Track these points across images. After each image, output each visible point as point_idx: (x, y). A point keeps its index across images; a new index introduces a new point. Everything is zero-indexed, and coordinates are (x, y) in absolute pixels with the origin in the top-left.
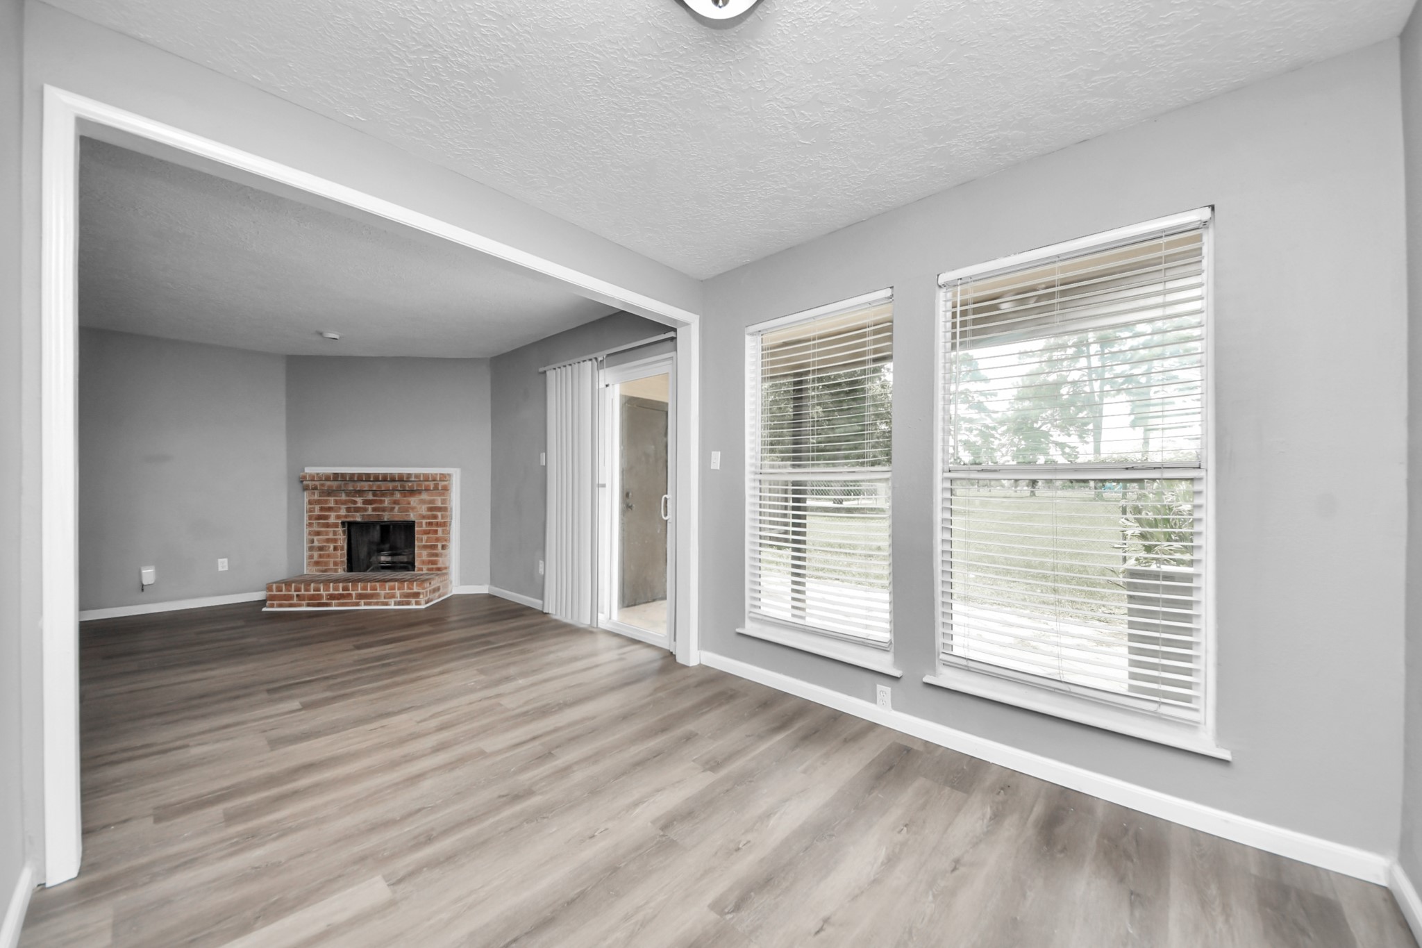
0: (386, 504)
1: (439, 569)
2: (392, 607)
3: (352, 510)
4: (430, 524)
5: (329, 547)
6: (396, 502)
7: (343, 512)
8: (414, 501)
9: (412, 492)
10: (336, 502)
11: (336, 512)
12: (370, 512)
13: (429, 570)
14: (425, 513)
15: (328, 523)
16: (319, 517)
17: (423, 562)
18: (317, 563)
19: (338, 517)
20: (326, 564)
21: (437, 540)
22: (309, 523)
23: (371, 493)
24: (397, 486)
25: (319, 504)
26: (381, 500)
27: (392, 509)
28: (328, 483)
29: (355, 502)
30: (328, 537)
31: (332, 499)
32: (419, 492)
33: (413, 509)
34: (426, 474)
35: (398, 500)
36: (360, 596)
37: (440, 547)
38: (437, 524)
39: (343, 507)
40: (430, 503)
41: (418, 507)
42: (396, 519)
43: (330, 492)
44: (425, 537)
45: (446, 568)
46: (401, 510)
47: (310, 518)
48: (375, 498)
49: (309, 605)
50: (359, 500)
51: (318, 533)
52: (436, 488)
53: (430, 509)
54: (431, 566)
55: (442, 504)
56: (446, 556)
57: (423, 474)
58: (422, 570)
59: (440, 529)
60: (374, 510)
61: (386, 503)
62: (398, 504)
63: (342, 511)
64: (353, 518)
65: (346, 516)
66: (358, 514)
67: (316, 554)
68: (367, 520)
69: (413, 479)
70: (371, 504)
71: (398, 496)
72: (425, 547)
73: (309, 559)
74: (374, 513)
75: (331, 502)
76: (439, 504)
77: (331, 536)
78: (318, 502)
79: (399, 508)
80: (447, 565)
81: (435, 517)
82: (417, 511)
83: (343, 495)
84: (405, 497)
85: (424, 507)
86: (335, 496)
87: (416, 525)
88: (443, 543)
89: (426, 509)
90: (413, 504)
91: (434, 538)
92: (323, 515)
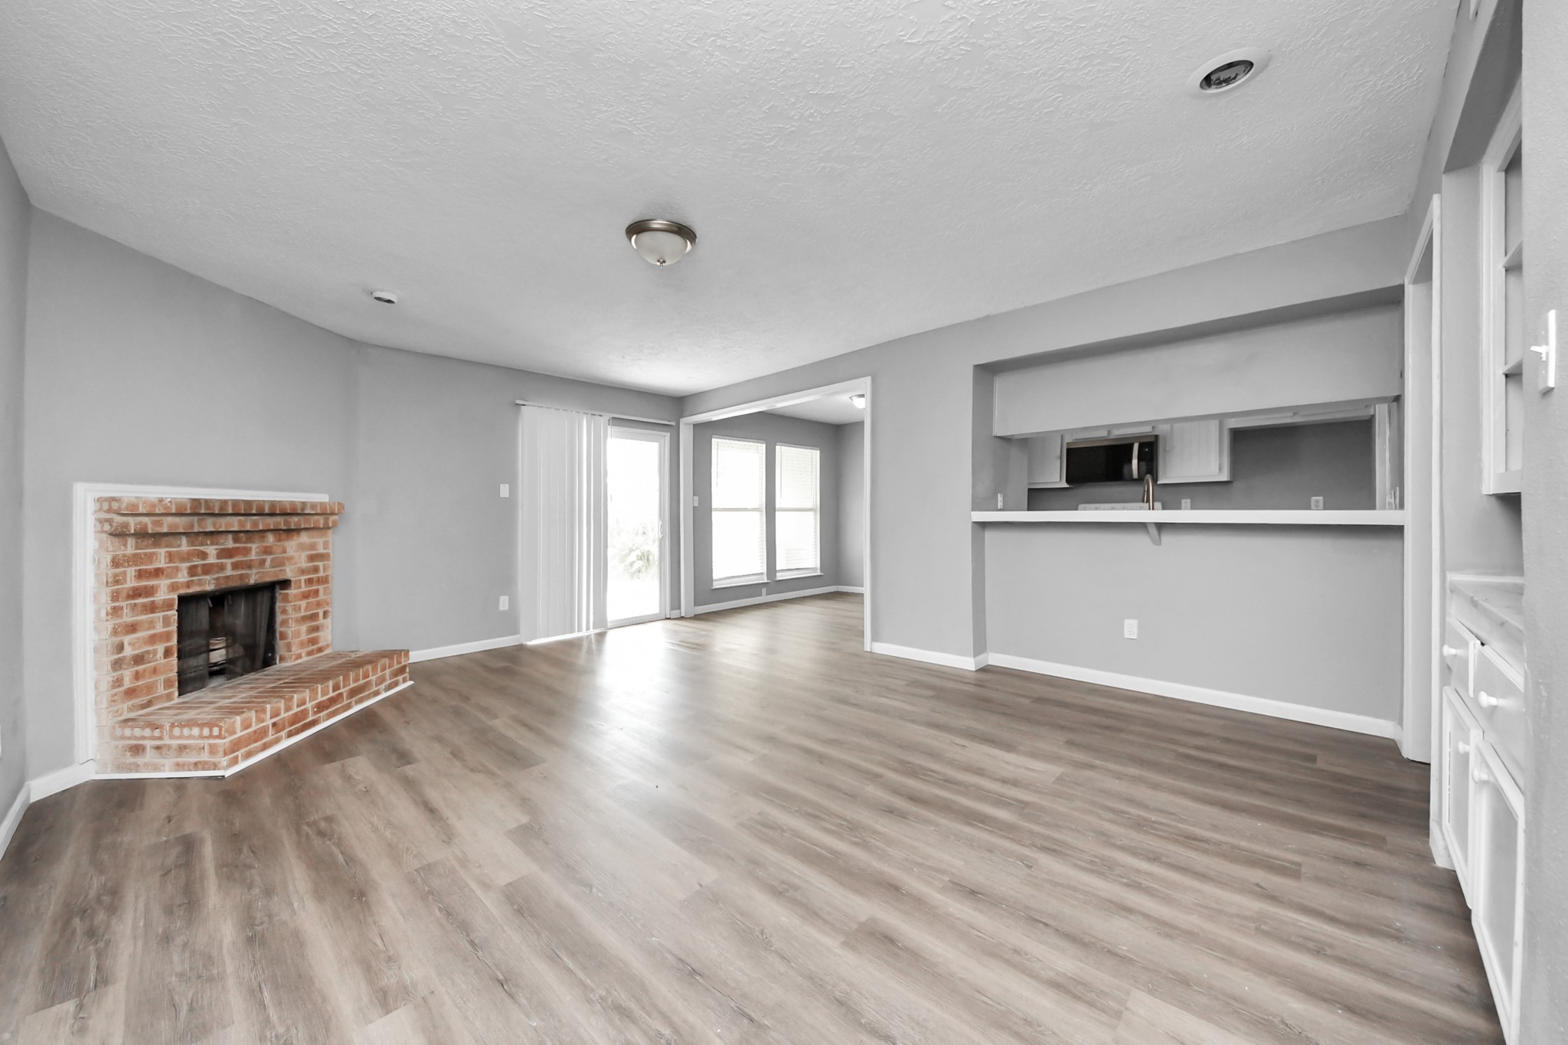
0: (253, 556)
1: (320, 649)
3: (199, 570)
4: (310, 581)
5: (155, 652)
6: (267, 551)
7: (183, 577)
8: (292, 546)
9: (290, 533)
10: (171, 557)
11: (169, 577)
12: (229, 572)
13: (309, 654)
14: (305, 565)
15: (153, 602)
16: (136, 593)
17: (302, 645)
18: (131, 693)
19: (173, 587)
20: (150, 688)
21: (318, 605)
22: (114, 608)
23: (230, 536)
24: (280, 523)
25: (136, 565)
26: (245, 548)
27: (263, 562)
28: (170, 519)
29: (204, 555)
30: (152, 632)
31: (162, 552)
33: (290, 559)
35: (271, 547)
37: (321, 615)
38: (318, 580)
39: (185, 565)
40: (309, 550)
41: (296, 555)
42: (266, 579)
44: (304, 603)
46: (274, 563)
47: (115, 597)
48: (237, 545)
50: (212, 550)
51: (132, 628)
53: (312, 558)
54: (311, 648)
55: (325, 548)
56: (328, 627)
58: (301, 657)
59: (321, 589)
60: (235, 566)
61: (253, 552)
62: (270, 553)
63: (180, 575)
64: (201, 585)
65: (188, 585)
66: (208, 577)
67: (127, 674)
68: (224, 587)
70: (231, 557)
71: (271, 538)
72: (304, 619)
73: (114, 687)
75: (161, 557)
76: (321, 551)
78: (136, 560)
79: (272, 560)
80: (329, 642)
81: (316, 570)
82: (296, 563)
83: (184, 542)
84: (280, 540)
85: (304, 555)
86: (167, 546)
87: (293, 584)
88: (325, 609)
89: (306, 559)
90: (290, 552)
91: (315, 603)
92: (146, 587)
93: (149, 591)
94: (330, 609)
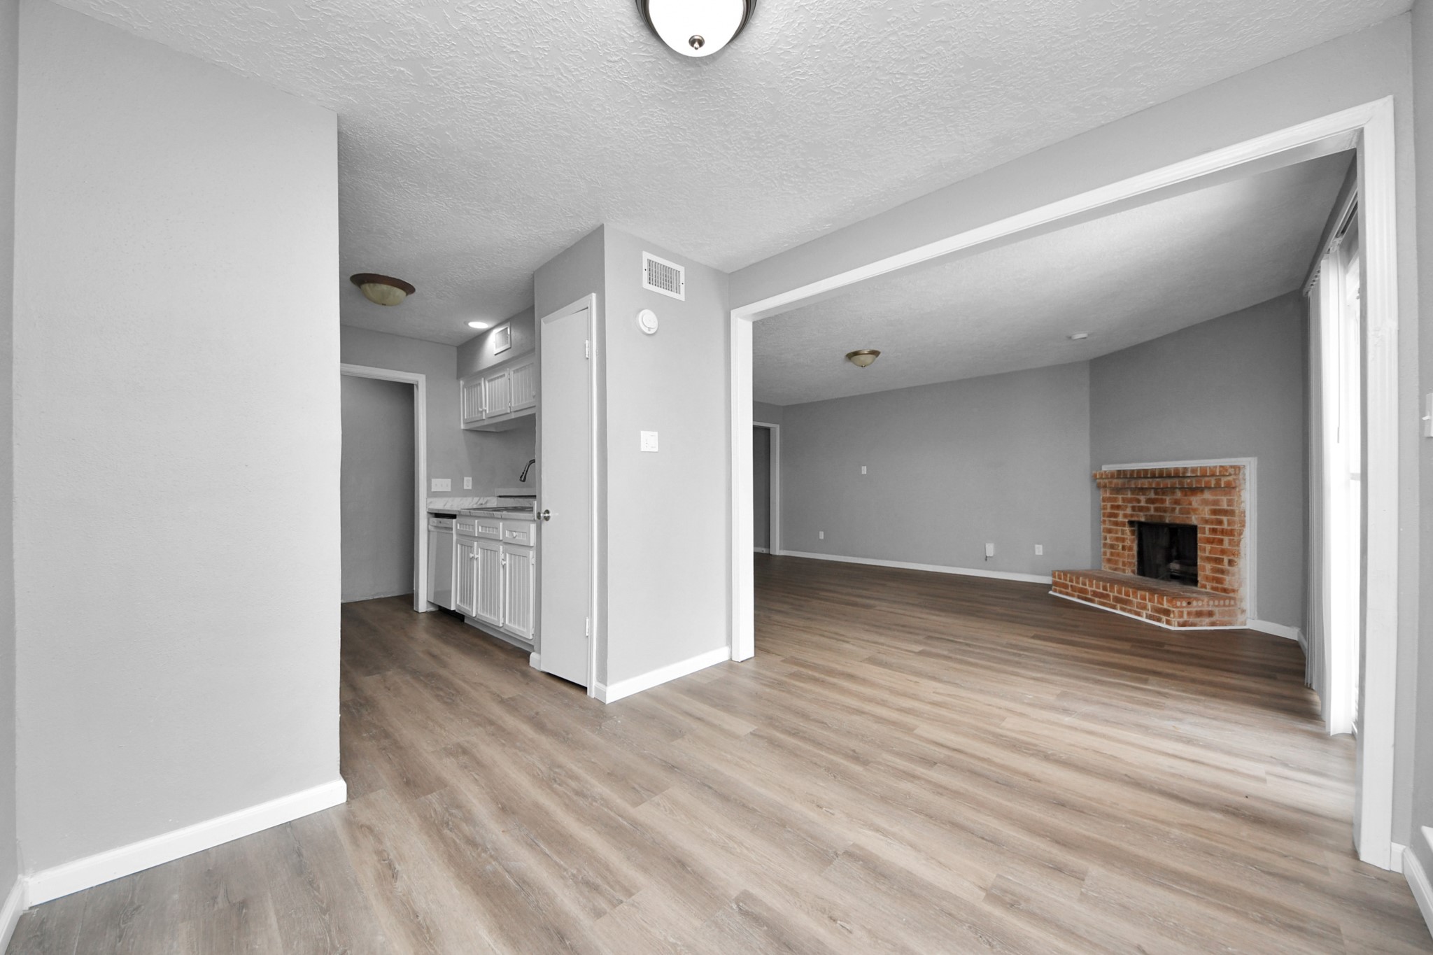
0: (1167, 504)
1: (1225, 590)
2: (1144, 619)
3: (1137, 509)
4: (1214, 531)
5: (1118, 546)
6: (1177, 502)
7: (1129, 511)
8: (1195, 501)
9: (1194, 491)
10: (1124, 500)
11: (1124, 510)
12: (1152, 512)
13: (1213, 588)
14: (1208, 516)
15: (1118, 521)
16: (1111, 515)
17: (1207, 578)
18: (1108, 561)
19: (1125, 516)
20: (1116, 562)
21: (1223, 552)
22: (1103, 520)
23: (1152, 491)
24: (1175, 483)
25: (1110, 502)
26: (1162, 499)
27: (1173, 510)
28: (1114, 481)
29: (1139, 501)
30: (1117, 535)
31: (1120, 497)
32: (1201, 490)
33: (1195, 510)
34: (1204, 467)
35: (1179, 500)
36: (1117, 600)
37: (1226, 561)
38: (1223, 532)
39: (1130, 505)
40: (1213, 505)
41: (1201, 508)
42: (1178, 522)
43: (1117, 490)
44: (1208, 547)
45: (1233, 591)
46: (1182, 512)
47: (1103, 515)
48: (1157, 497)
49: (1079, 597)
50: (1142, 498)
51: (1110, 531)
52: (1218, 486)
53: (1214, 512)
54: (1215, 585)
55: (1228, 506)
56: (1233, 575)
57: (1200, 467)
58: (1206, 588)
59: (1226, 539)
60: (1156, 509)
61: (1167, 502)
62: (1179, 504)
64: (1138, 517)
65: (1132, 516)
66: (1142, 514)
67: (1109, 552)
68: (1149, 521)
69: (1189, 474)
70: (1153, 503)
71: (1179, 494)
72: (1209, 559)
73: (1104, 555)
74: (1156, 514)
75: (1119, 500)
76: (1225, 507)
77: (1119, 535)
78: (1109, 500)
79: (1181, 509)
80: (1235, 587)
81: (1220, 522)
82: (1199, 514)
83: (1129, 493)
84: (1186, 495)
85: (1207, 509)
86: (1122, 494)
87: (1198, 531)
88: (1230, 558)
89: (1209, 512)
90: (1195, 505)
91: (1219, 550)
92: (1114, 513)
93: (1116, 515)
94: (1236, 559)
